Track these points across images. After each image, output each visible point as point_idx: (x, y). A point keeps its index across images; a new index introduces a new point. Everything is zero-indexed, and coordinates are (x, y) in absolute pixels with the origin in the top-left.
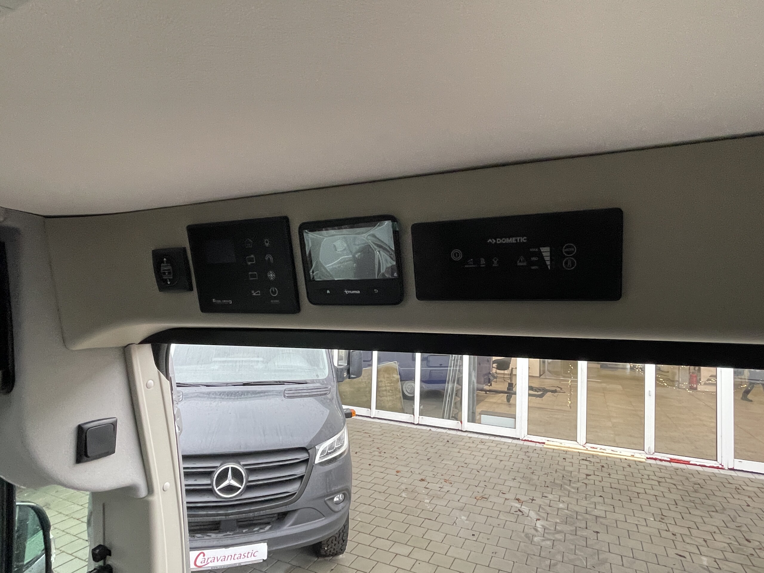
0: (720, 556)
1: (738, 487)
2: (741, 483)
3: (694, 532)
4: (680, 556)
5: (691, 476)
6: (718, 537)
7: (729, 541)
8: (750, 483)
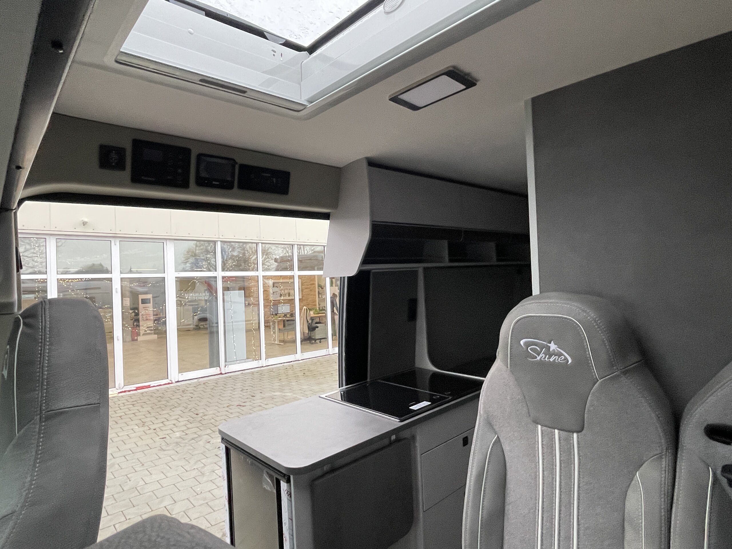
0: (184, 428)
1: (183, 390)
2: (184, 387)
3: (166, 423)
4: (163, 438)
5: (153, 394)
6: (181, 419)
7: (187, 419)
8: (188, 386)
